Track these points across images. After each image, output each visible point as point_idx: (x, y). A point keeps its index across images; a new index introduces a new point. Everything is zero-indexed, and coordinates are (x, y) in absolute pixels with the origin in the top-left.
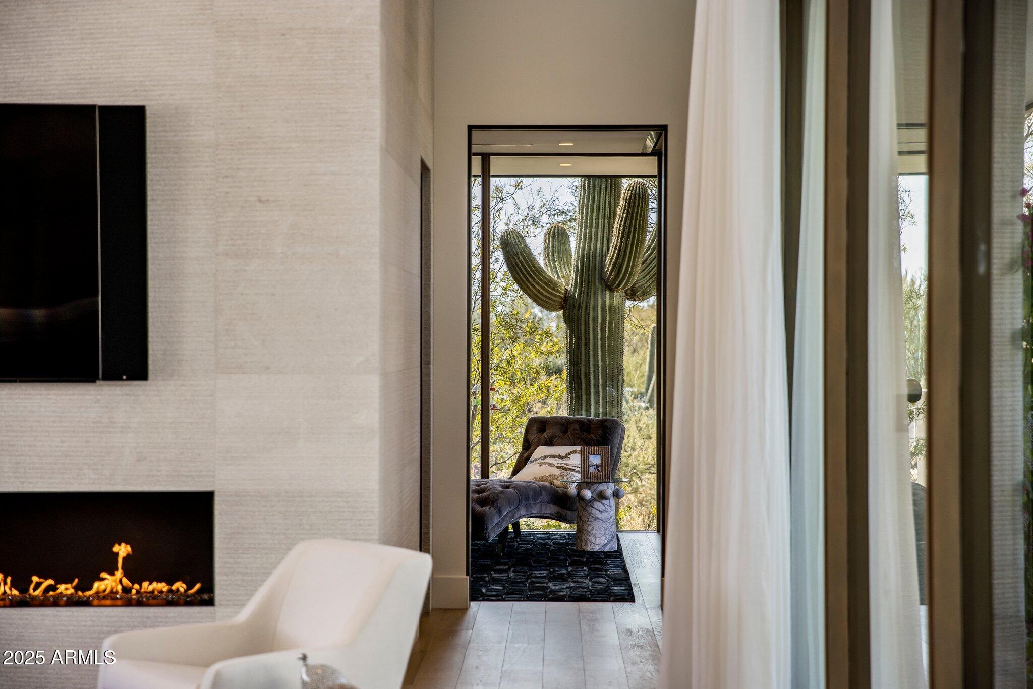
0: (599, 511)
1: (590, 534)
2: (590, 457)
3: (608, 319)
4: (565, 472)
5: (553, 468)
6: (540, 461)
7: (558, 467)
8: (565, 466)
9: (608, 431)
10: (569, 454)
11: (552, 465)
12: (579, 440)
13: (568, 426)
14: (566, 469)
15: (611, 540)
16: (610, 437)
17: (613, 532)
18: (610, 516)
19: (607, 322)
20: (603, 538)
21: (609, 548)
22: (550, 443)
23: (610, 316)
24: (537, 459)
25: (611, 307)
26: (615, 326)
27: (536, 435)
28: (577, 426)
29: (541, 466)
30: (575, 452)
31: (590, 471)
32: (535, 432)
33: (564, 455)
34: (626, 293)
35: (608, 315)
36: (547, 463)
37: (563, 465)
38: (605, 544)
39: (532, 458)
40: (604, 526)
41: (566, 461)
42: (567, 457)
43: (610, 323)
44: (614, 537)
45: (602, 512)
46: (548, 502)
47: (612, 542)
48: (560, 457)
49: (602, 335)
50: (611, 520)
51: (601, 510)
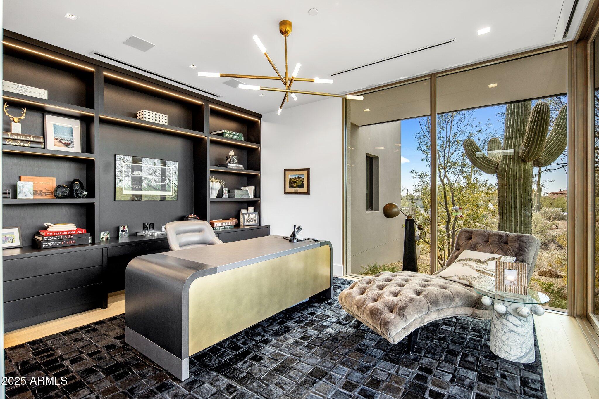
0: (515, 325)
1: (504, 343)
2: (505, 270)
3: (522, 176)
4: (483, 276)
5: (472, 270)
6: (464, 262)
7: (477, 270)
8: (483, 270)
9: (524, 244)
10: (488, 260)
11: (472, 267)
12: (498, 249)
13: (488, 237)
14: (483, 273)
15: (529, 353)
16: (526, 250)
17: (530, 345)
18: (527, 331)
19: (522, 177)
20: (520, 350)
21: (526, 360)
22: (474, 248)
23: (524, 174)
24: (461, 260)
25: (524, 170)
26: (527, 179)
27: (464, 241)
28: (496, 238)
29: (463, 266)
30: (493, 259)
31: (505, 284)
32: (464, 239)
33: (483, 261)
34: (534, 163)
35: (522, 174)
36: (469, 265)
37: (481, 269)
38: (522, 357)
39: (459, 258)
40: (521, 339)
41: (484, 266)
42: (486, 262)
43: (524, 178)
44: (532, 350)
45: (518, 326)
46: (462, 306)
47: (529, 355)
48: (479, 261)
49: (519, 183)
50: (528, 335)
51: (517, 325)
